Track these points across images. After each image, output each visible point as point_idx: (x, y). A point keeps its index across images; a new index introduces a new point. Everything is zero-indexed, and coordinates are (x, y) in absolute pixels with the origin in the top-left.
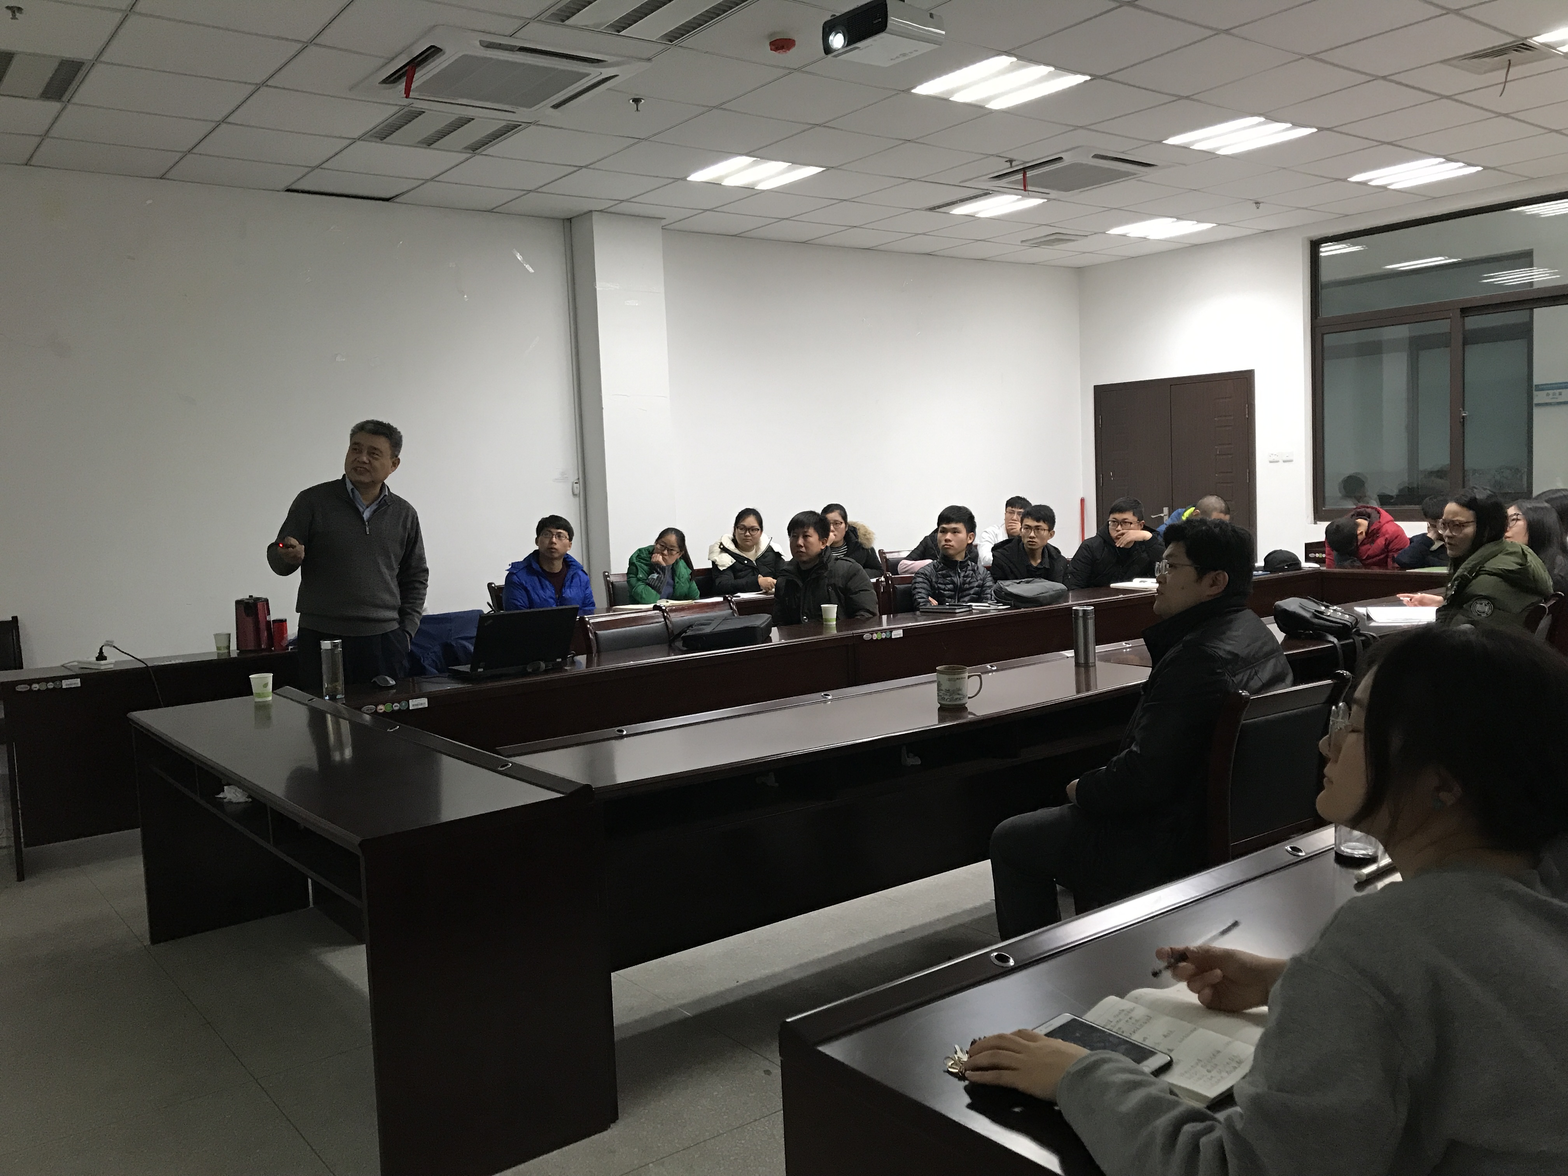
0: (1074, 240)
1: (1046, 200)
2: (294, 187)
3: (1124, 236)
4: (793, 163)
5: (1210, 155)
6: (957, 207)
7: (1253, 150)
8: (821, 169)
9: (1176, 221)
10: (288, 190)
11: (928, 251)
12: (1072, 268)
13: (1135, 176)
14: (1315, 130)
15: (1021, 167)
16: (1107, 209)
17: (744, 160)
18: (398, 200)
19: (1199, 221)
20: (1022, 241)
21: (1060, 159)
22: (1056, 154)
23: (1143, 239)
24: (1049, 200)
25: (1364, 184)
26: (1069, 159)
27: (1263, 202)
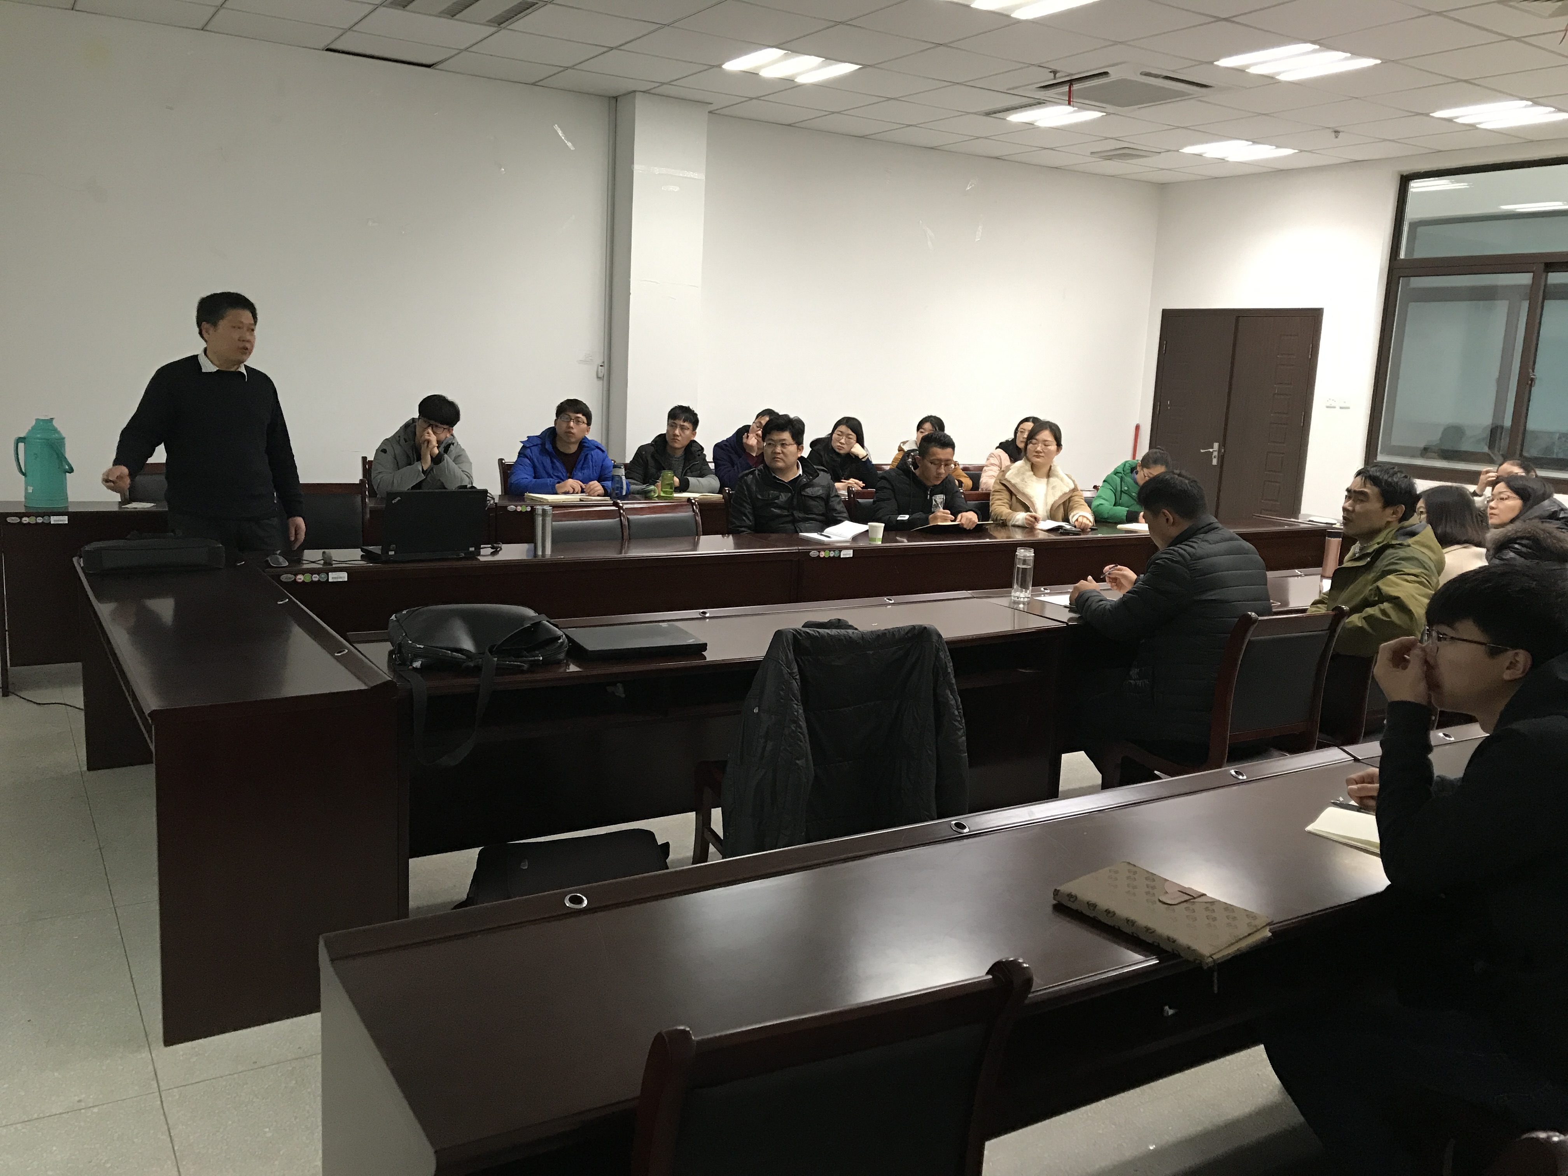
0: (1146, 157)
1: (1105, 114)
2: (333, 47)
3: (1200, 155)
4: (827, 58)
5: (1270, 80)
6: (1013, 114)
7: (1314, 77)
8: (858, 67)
9: (1251, 145)
10: (328, 50)
11: (997, 154)
12: (1152, 183)
13: (1191, 97)
14: (1379, 62)
15: (1068, 78)
16: (1173, 127)
17: (775, 53)
18: (439, 67)
19: (1278, 147)
20: (1092, 153)
21: (1106, 74)
22: (1100, 68)
23: (1220, 161)
24: (1108, 114)
25: (1450, 120)
26: (1115, 74)
27: (1343, 132)
